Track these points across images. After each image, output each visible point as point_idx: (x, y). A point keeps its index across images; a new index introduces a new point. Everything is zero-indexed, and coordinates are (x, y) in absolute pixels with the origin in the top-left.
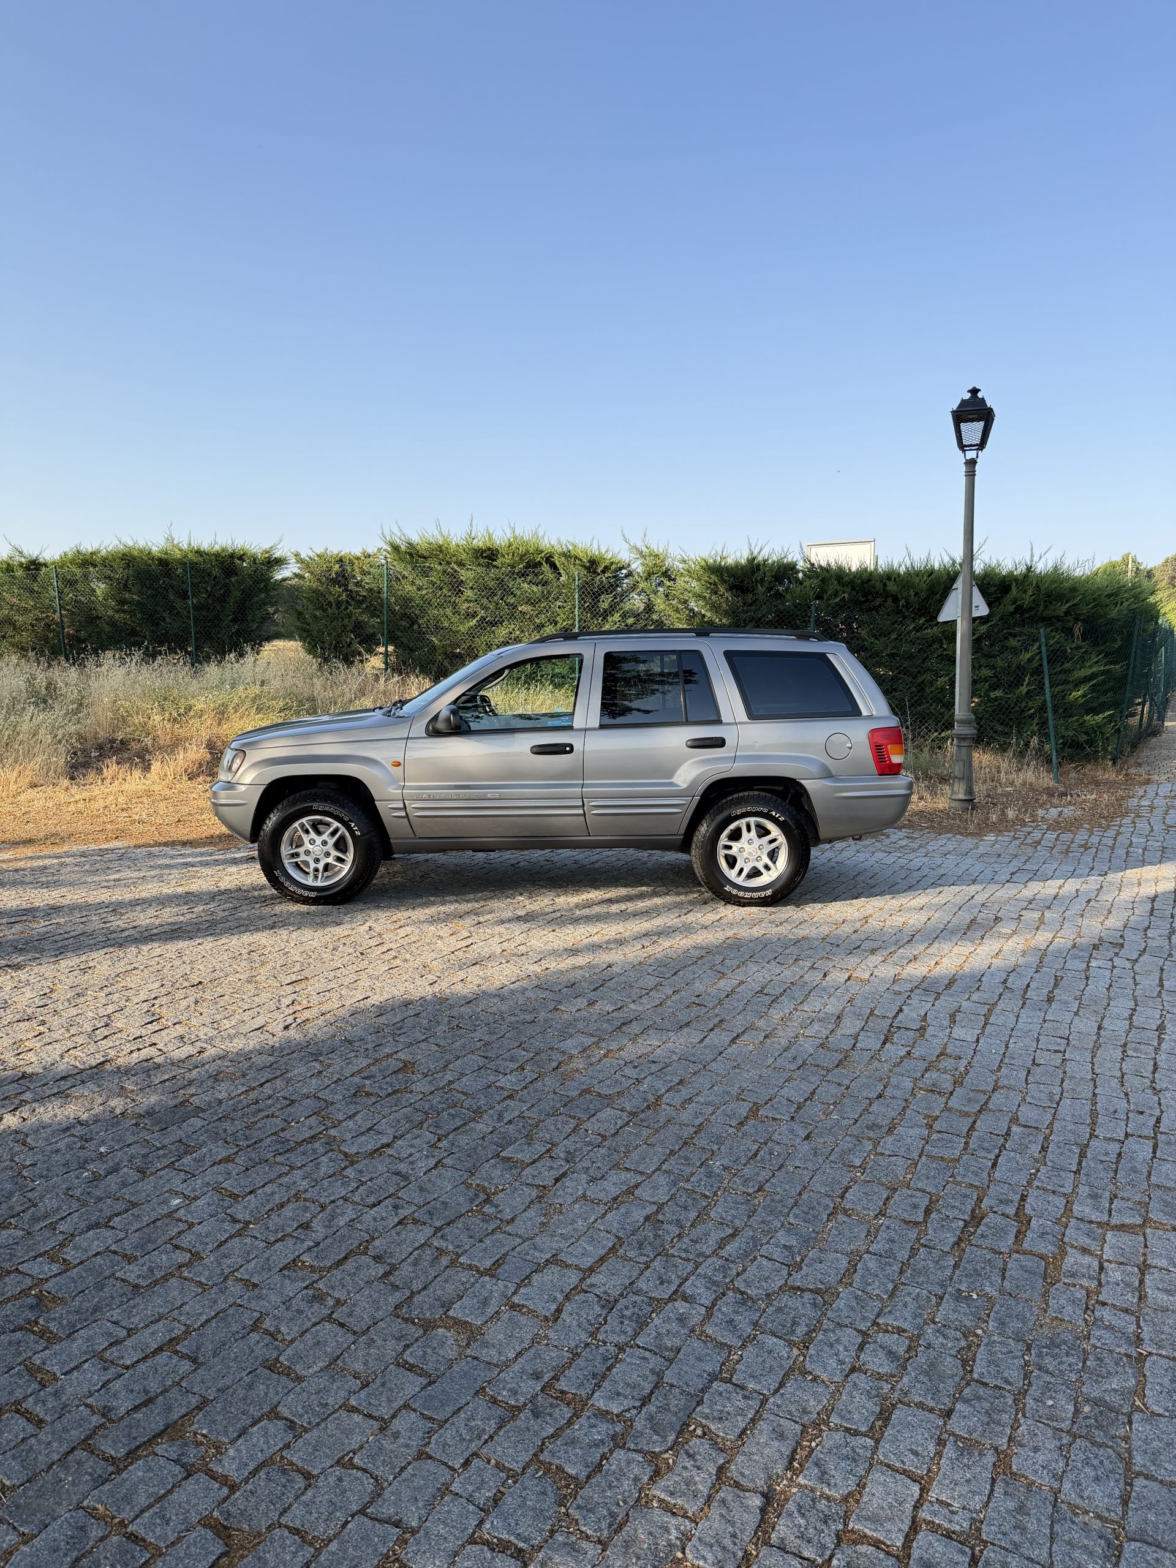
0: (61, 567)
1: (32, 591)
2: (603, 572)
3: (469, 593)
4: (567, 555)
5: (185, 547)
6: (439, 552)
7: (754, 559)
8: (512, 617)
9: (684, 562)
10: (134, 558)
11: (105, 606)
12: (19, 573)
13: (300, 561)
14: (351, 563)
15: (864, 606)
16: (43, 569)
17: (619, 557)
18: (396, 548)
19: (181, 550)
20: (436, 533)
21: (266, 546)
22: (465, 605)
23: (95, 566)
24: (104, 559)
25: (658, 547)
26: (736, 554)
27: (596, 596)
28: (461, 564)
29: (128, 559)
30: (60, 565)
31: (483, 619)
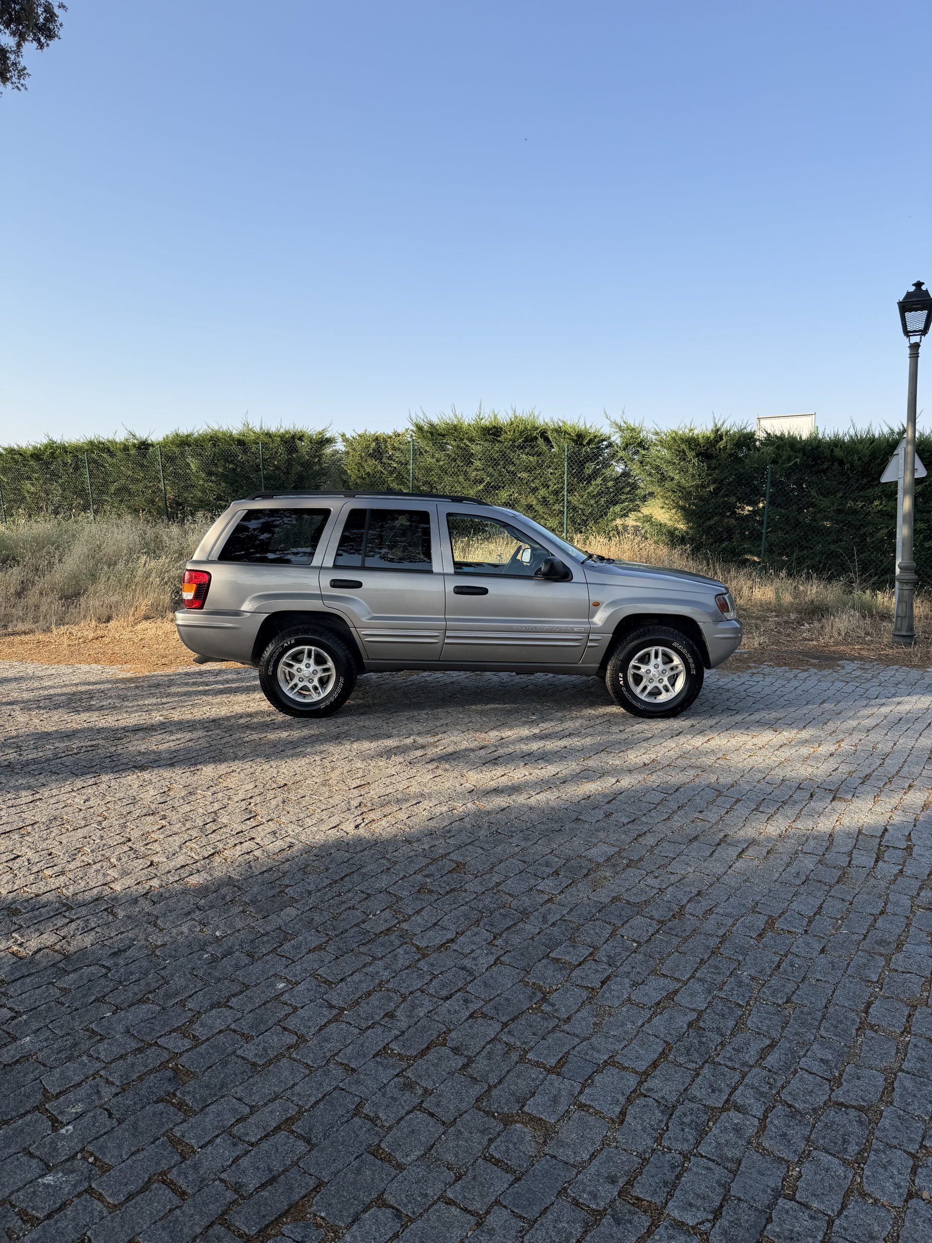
0: (164, 447)
1: (142, 466)
2: (588, 444)
3: (478, 463)
4: (558, 431)
5: (257, 430)
6: (454, 431)
7: (718, 430)
8: (512, 482)
9: (657, 434)
10: (219, 439)
11: (197, 477)
12: (133, 452)
13: (345, 440)
14: (385, 441)
15: (813, 469)
16: (151, 449)
17: (602, 431)
18: (420, 428)
19: (255, 433)
20: (452, 416)
21: (320, 429)
22: (475, 473)
23: (189, 446)
24: (196, 441)
25: (634, 422)
26: (703, 428)
27: (582, 464)
28: (471, 440)
29: (214, 439)
30: (164, 445)
31: (489, 483)
